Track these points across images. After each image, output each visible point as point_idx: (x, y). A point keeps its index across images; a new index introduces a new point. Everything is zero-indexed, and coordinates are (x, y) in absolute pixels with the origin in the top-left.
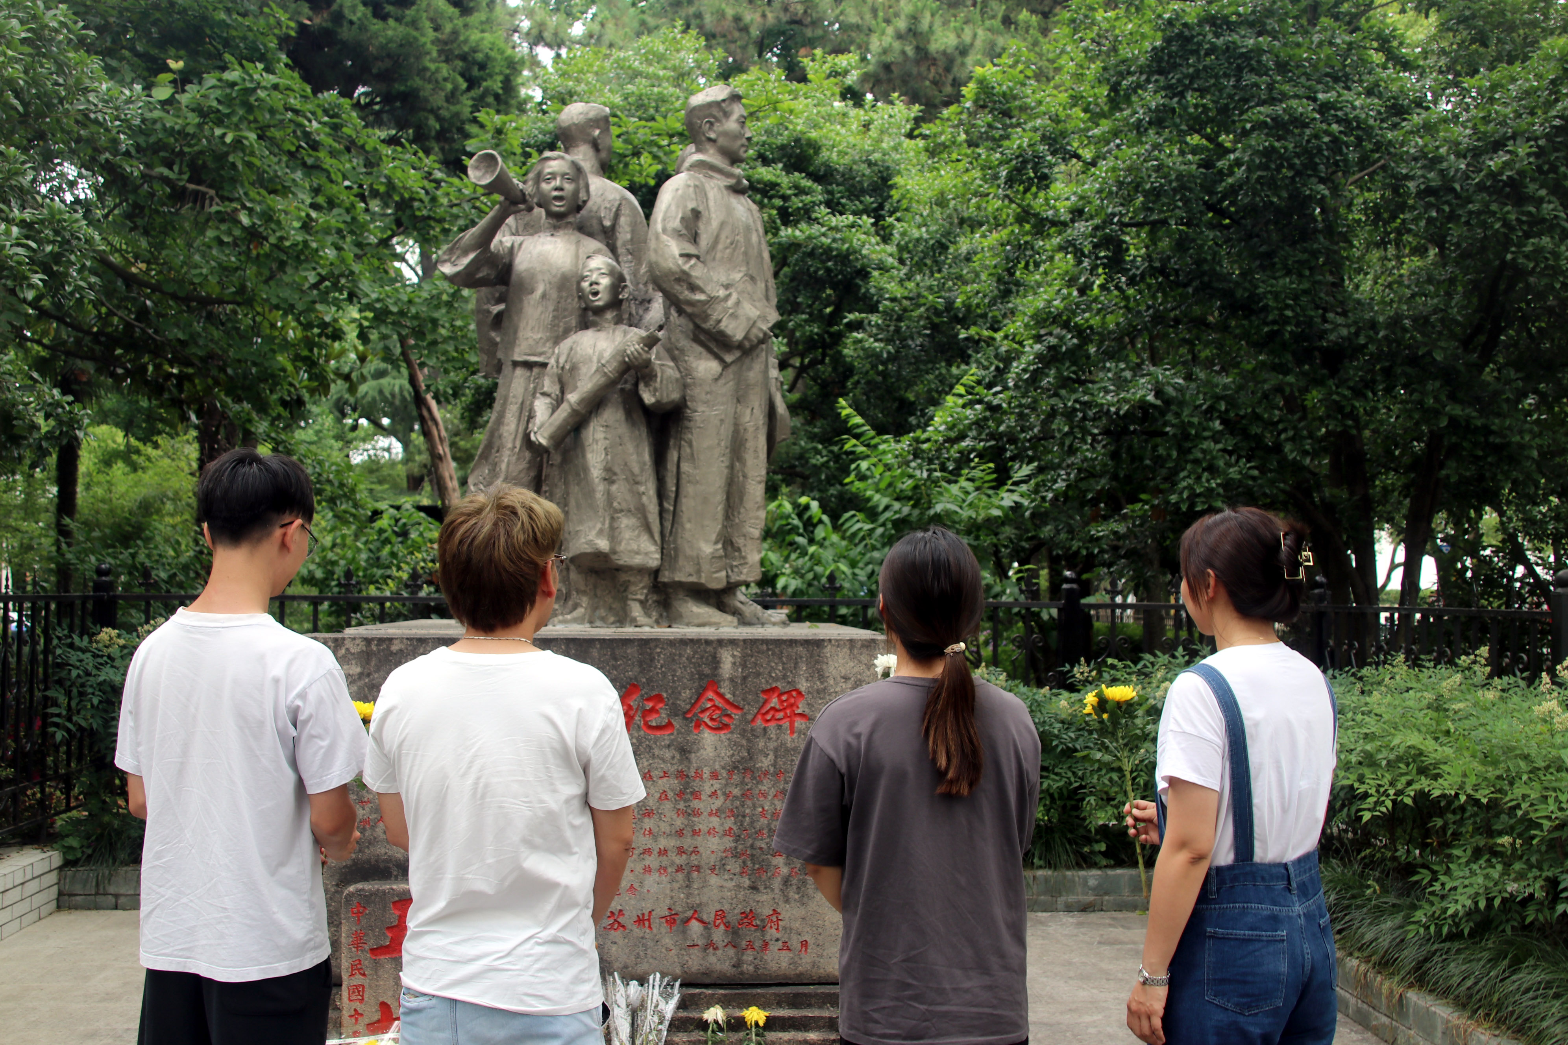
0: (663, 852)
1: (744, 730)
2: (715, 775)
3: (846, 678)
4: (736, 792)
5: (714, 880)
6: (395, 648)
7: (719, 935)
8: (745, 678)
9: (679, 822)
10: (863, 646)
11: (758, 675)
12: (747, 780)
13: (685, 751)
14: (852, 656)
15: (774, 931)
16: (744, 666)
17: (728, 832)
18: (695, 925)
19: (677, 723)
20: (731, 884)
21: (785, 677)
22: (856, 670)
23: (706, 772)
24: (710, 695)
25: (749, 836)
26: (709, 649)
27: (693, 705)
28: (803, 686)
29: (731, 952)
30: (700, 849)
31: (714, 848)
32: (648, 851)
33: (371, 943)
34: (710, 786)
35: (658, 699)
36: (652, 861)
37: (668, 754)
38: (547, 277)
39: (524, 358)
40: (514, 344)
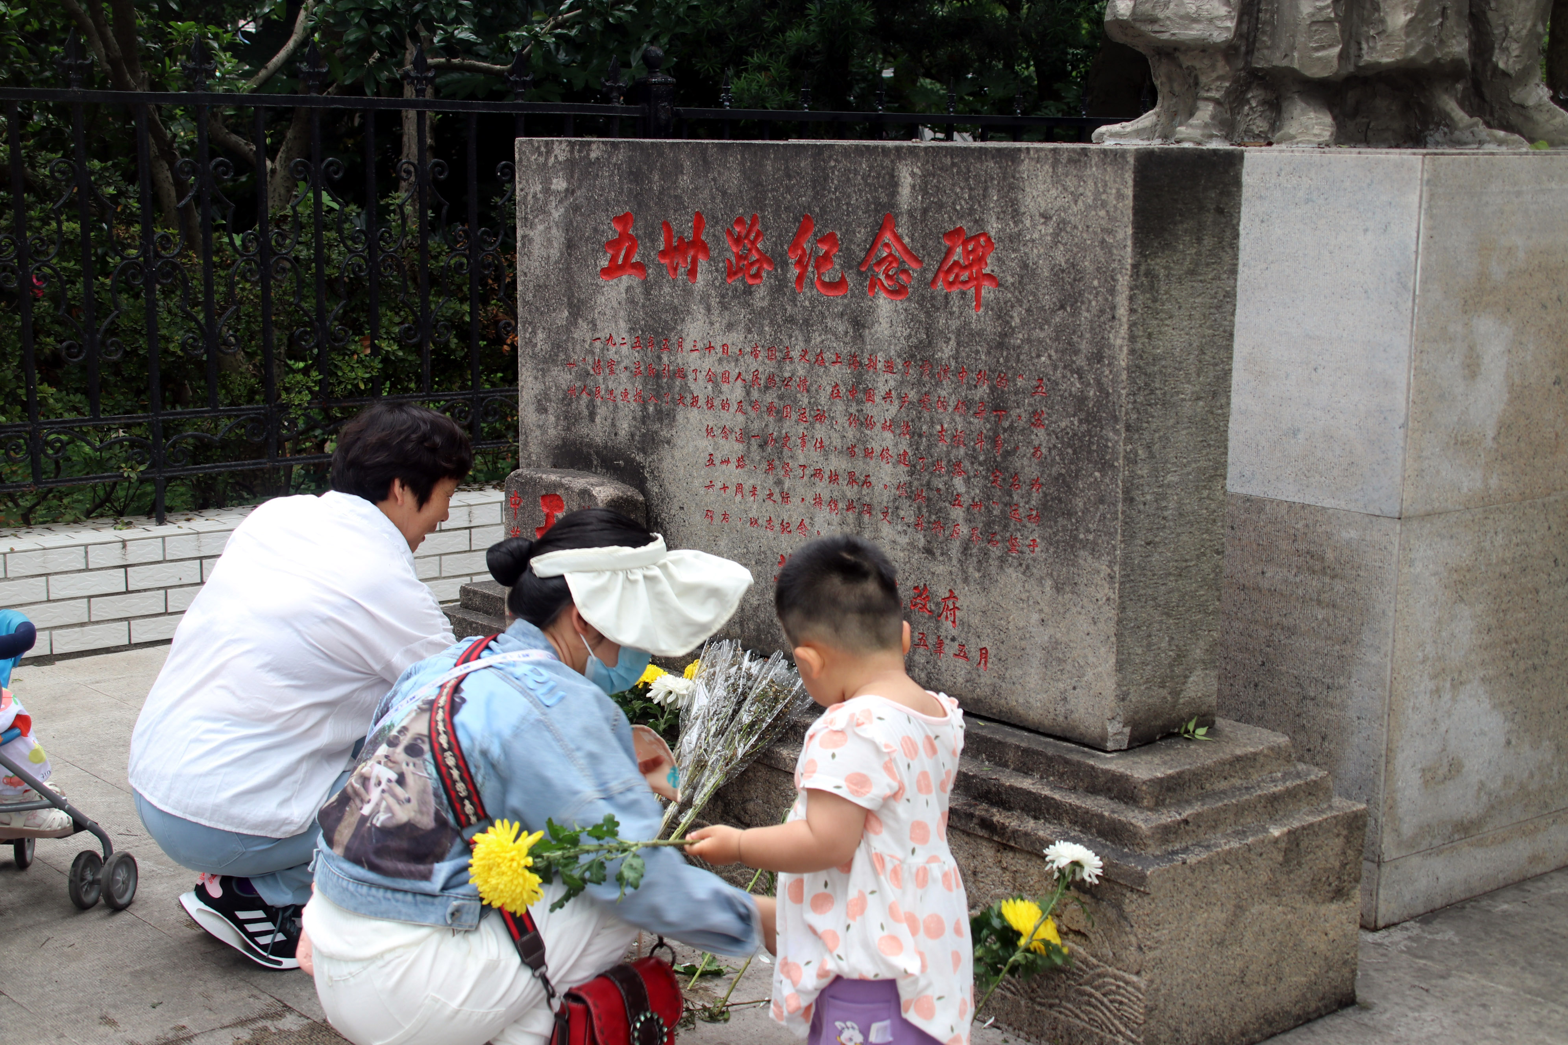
0: (834, 478)
1: (923, 297)
2: (890, 367)
3: (1046, 217)
4: (913, 395)
5: (886, 530)
6: (593, 155)
8: (925, 211)
9: (851, 433)
10: (1070, 161)
11: (941, 206)
12: (926, 378)
13: (858, 324)
14: (1056, 180)
15: (949, 623)
16: (925, 192)
17: (902, 458)
19: (851, 279)
20: (904, 540)
21: (972, 211)
22: (1059, 203)
24: (887, 237)
25: (925, 468)
26: (887, 162)
27: (869, 251)
28: (993, 227)
30: (872, 479)
31: (887, 479)
32: (818, 473)
34: (884, 382)
35: (830, 239)
36: (823, 489)
37: (841, 326)
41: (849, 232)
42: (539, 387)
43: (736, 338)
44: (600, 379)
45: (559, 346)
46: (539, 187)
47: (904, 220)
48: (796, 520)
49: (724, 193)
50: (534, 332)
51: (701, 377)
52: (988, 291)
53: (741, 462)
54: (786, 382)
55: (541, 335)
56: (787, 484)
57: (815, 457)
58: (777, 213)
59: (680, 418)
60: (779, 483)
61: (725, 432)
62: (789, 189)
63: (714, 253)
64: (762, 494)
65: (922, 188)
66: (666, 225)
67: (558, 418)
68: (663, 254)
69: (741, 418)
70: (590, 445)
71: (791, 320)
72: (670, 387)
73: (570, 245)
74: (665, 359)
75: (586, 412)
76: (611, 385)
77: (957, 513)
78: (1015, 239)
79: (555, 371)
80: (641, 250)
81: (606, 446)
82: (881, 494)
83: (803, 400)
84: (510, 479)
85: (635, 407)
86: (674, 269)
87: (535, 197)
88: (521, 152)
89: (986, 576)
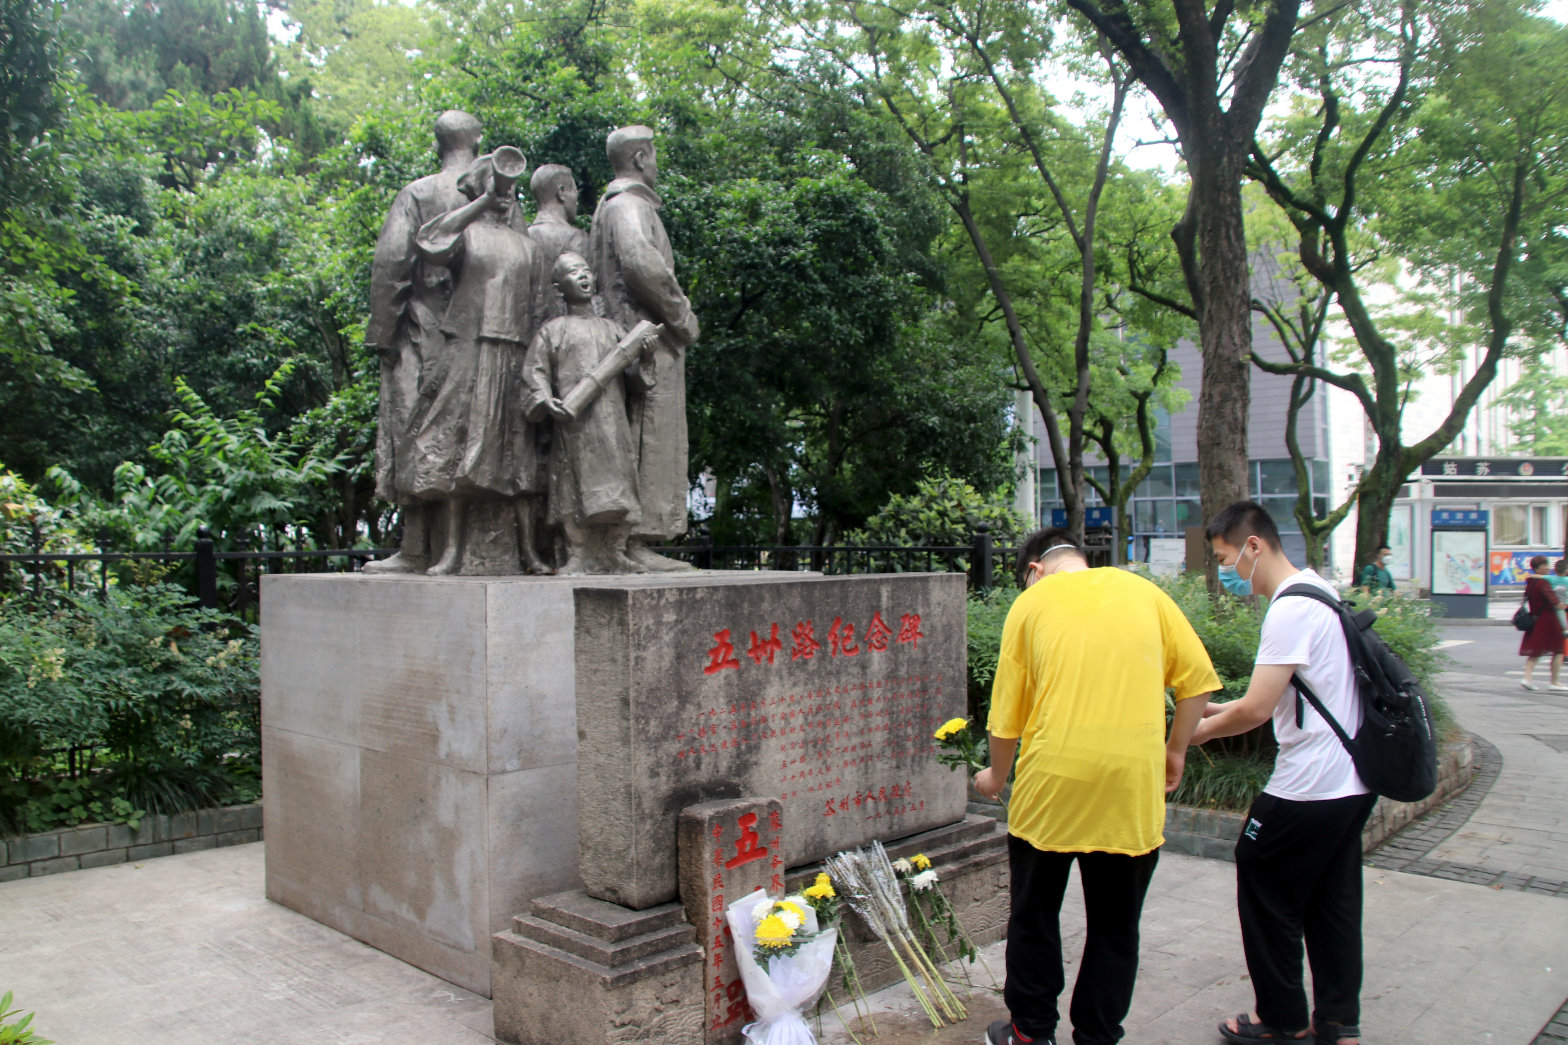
0: (854, 748)
1: (893, 648)
2: (879, 684)
4: (889, 695)
5: (879, 765)
6: (698, 596)
7: (882, 807)
8: (893, 608)
11: (899, 604)
12: (894, 686)
13: (864, 667)
14: (942, 588)
15: (907, 797)
16: (893, 599)
17: (885, 727)
18: (870, 801)
19: (860, 645)
20: (887, 766)
21: (911, 605)
23: (875, 681)
24: (876, 622)
25: (896, 728)
26: (876, 586)
27: (868, 631)
28: (920, 611)
29: (888, 817)
30: (872, 743)
31: (879, 740)
32: (845, 750)
33: (727, 858)
34: (876, 693)
35: (850, 628)
36: (848, 757)
37: (856, 670)
38: (507, 265)
39: (495, 335)
40: (479, 322)
41: (859, 623)
42: (652, 759)
43: (798, 690)
44: (704, 740)
45: (669, 727)
46: (651, 621)
47: (884, 613)
48: (834, 778)
49: (790, 610)
50: (647, 723)
51: (777, 718)
52: (919, 640)
53: (803, 759)
54: (827, 707)
55: (653, 723)
56: (829, 761)
57: (843, 742)
58: (821, 618)
59: (764, 747)
60: (825, 762)
61: (793, 745)
62: (828, 604)
63: (784, 645)
64: (815, 772)
65: (892, 597)
66: (754, 634)
67: (669, 776)
68: (750, 651)
69: (802, 734)
70: (696, 786)
71: (830, 673)
72: (756, 730)
73: (679, 657)
74: (753, 714)
75: (693, 765)
76: (713, 741)
77: (909, 744)
78: (928, 615)
79: (666, 745)
80: (735, 651)
81: (710, 782)
82: (876, 748)
83: (837, 713)
84: (712, 818)
85: (732, 749)
86: (758, 659)
87: (648, 628)
88: (634, 598)
89: (922, 768)
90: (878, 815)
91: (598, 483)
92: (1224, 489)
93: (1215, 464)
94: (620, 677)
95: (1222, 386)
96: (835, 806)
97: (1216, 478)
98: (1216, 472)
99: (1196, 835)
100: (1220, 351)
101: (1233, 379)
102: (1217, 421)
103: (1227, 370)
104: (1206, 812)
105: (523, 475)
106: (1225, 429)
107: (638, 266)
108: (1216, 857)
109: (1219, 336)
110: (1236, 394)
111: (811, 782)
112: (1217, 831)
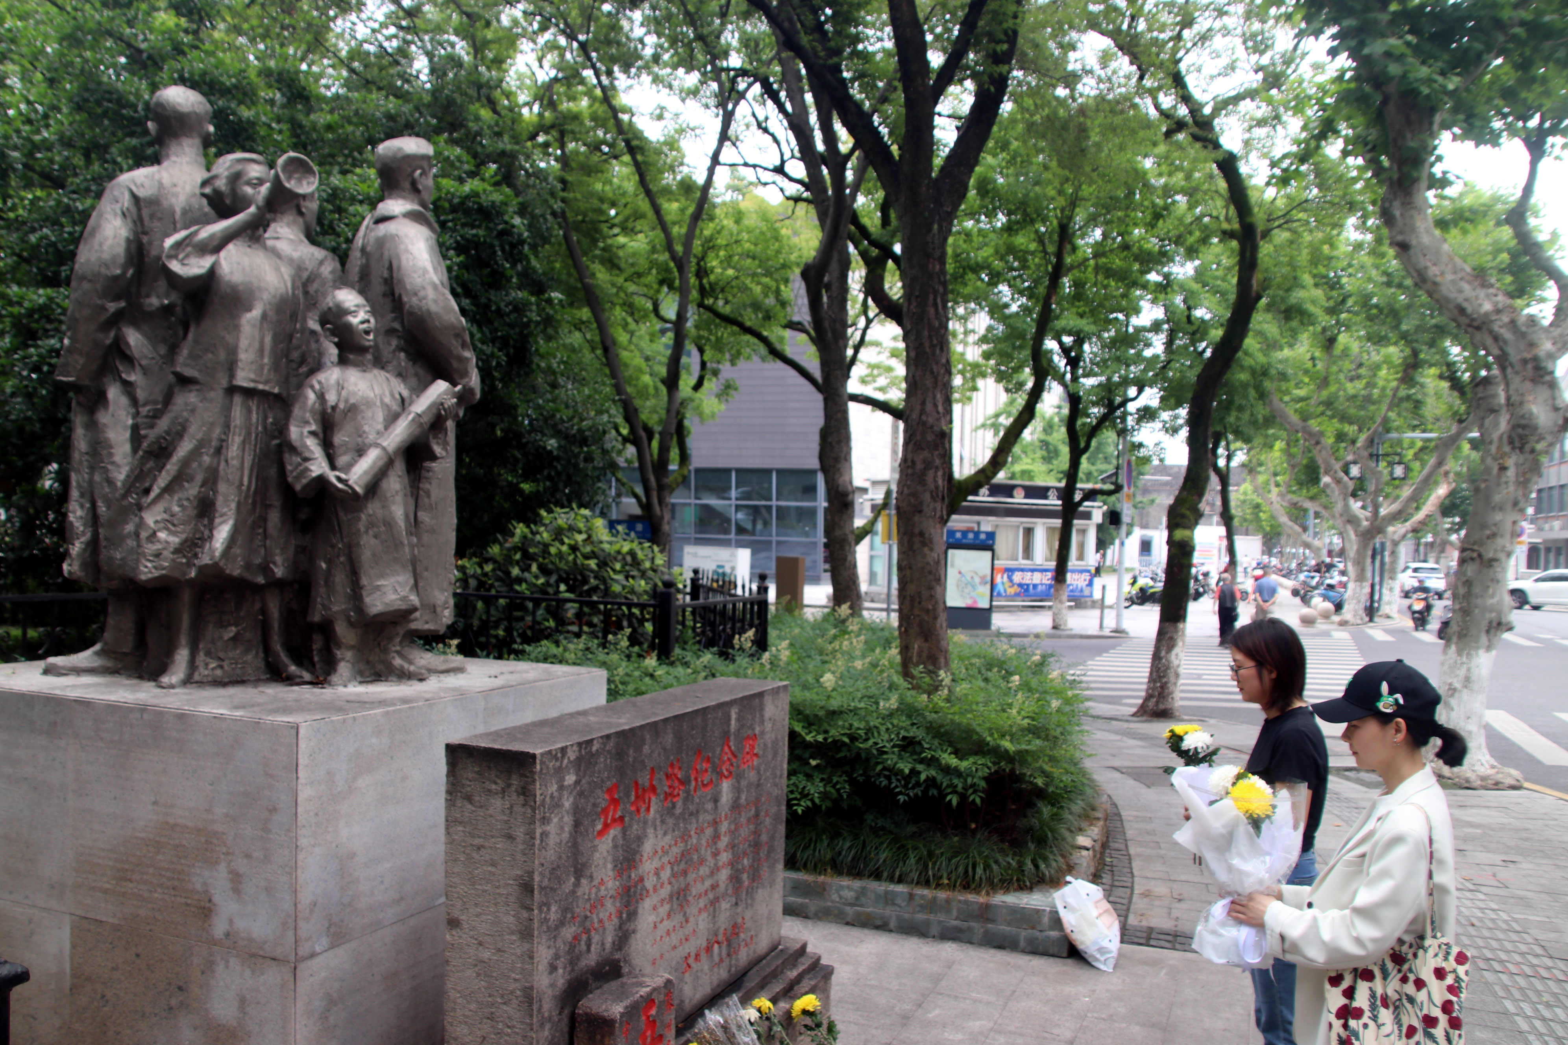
0: (706, 893)
1: (737, 775)
2: (726, 817)
3: (770, 720)
4: (733, 827)
5: (723, 905)
6: (595, 747)
7: (724, 950)
8: (739, 730)
9: (712, 864)
11: (743, 726)
12: (737, 816)
13: (716, 800)
15: (742, 934)
17: (729, 863)
18: (716, 946)
19: (714, 777)
20: (729, 905)
21: (751, 725)
22: (773, 713)
23: (723, 814)
24: (726, 749)
25: (736, 862)
26: (727, 710)
27: (720, 761)
28: (757, 730)
29: (729, 959)
30: (719, 882)
31: (724, 878)
32: (700, 896)
34: (724, 827)
35: (708, 760)
36: (702, 903)
37: (709, 806)
38: (266, 296)
39: (252, 385)
40: (231, 366)
41: (714, 752)
42: (551, 952)
43: (668, 839)
44: (594, 916)
45: (566, 910)
46: (555, 787)
47: (732, 738)
48: (691, 930)
49: (665, 749)
50: (549, 909)
51: (651, 875)
52: (756, 762)
53: (669, 915)
54: (688, 852)
55: (553, 909)
56: (688, 912)
57: (699, 887)
58: (687, 754)
59: (640, 910)
60: (685, 914)
61: (662, 902)
62: (693, 737)
63: (659, 790)
64: (677, 927)
65: (738, 720)
66: (636, 783)
67: (565, 968)
68: (633, 804)
69: (669, 888)
70: (587, 972)
71: (691, 814)
72: (635, 893)
73: (577, 824)
74: (633, 875)
75: (585, 948)
76: (601, 916)
77: (745, 876)
78: (762, 733)
79: (563, 932)
80: (621, 806)
81: (598, 964)
82: (722, 886)
83: (695, 857)
84: (622, 1015)
85: (615, 921)
86: (638, 811)
87: (552, 797)
88: (542, 762)
89: (753, 899)
90: (721, 960)
91: (382, 576)
92: (925, 556)
93: (917, 531)
94: (519, 857)
95: (926, 454)
96: (691, 961)
97: (917, 545)
98: (917, 539)
99: (932, 917)
100: (924, 418)
101: (936, 447)
102: (919, 488)
103: (930, 437)
104: (942, 895)
105: (279, 559)
106: (927, 497)
107: (428, 311)
108: (954, 939)
109: (923, 403)
110: (938, 462)
111: (675, 939)
112: (955, 913)
